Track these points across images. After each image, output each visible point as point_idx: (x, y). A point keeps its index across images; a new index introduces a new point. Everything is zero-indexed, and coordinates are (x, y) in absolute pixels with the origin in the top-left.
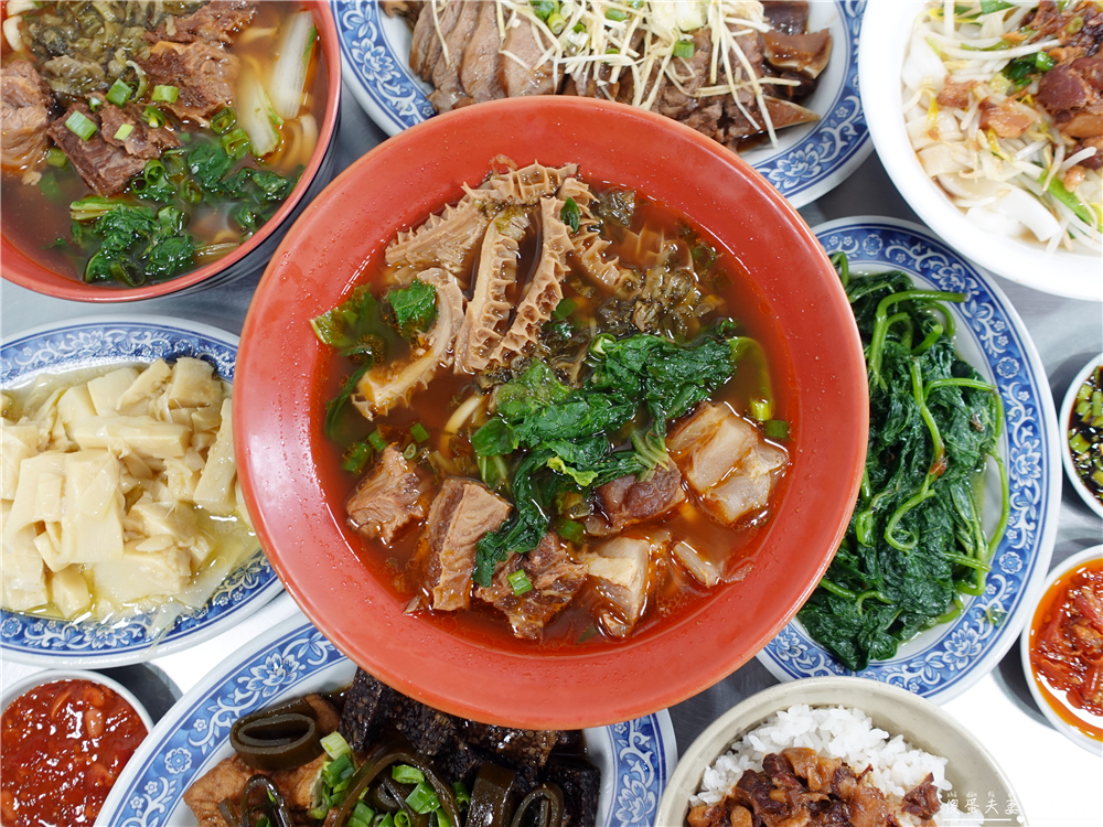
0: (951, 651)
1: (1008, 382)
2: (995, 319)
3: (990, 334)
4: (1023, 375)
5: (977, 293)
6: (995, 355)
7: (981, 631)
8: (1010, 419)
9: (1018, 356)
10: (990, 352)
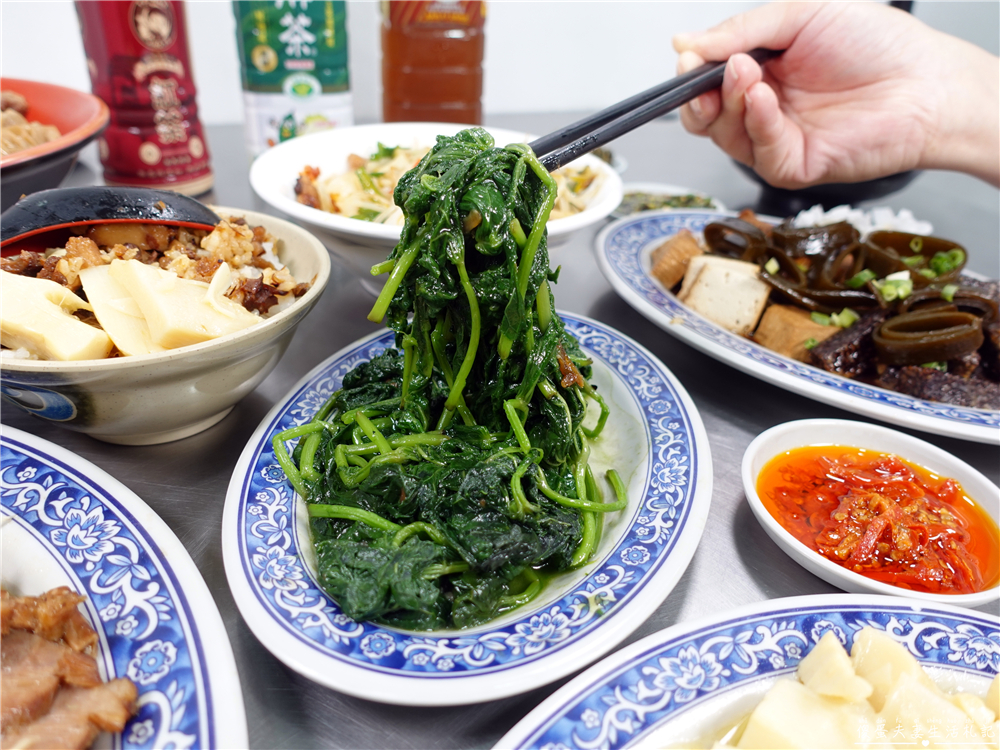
0: (523, 634)
1: (658, 417)
2: (651, 376)
3: (644, 385)
4: (675, 412)
5: (635, 360)
6: (648, 399)
7: (575, 617)
8: (657, 442)
9: (670, 398)
10: (643, 397)
